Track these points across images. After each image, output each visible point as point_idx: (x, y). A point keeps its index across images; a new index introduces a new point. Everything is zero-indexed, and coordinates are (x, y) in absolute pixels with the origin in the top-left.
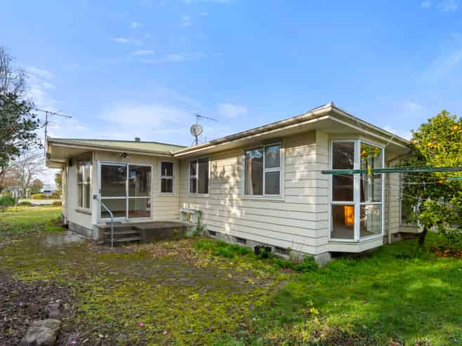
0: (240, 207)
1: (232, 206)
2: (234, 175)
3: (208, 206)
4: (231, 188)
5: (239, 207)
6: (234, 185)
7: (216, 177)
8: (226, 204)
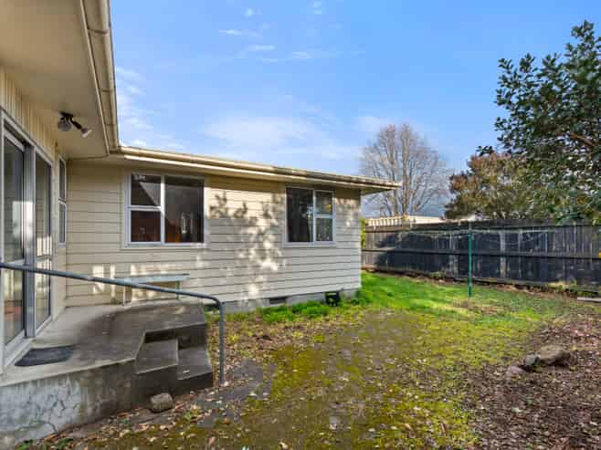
0: (278, 258)
1: (263, 258)
2: (266, 216)
3: (200, 264)
4: (261, 234)
5: (276, 259)
6: (267, 230)
7: (224, 216)
8: (251, 257)
